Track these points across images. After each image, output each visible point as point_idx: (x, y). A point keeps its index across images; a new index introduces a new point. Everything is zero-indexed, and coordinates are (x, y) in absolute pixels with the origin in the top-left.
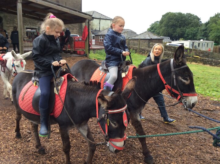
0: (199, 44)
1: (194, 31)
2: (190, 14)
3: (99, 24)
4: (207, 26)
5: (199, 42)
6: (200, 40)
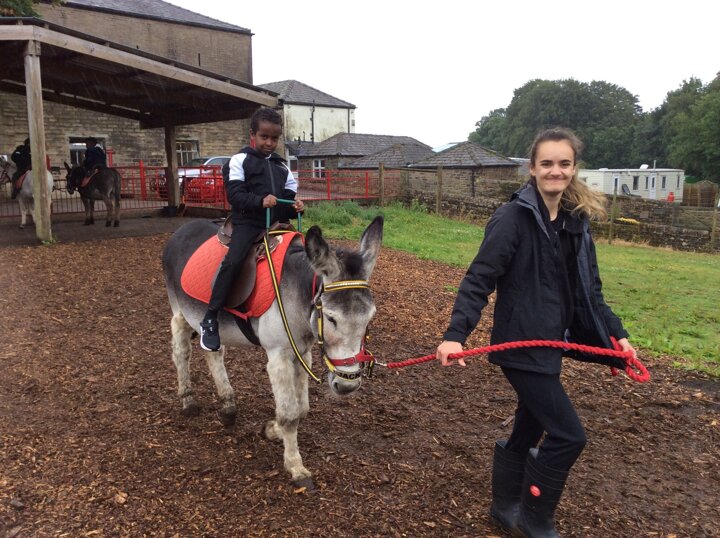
0: (636, 179)
1: (620, 139)
2: (602, 83)
3: (310, 122)
4: (661, 122)
5: (635, 174)
6: (639, 167)
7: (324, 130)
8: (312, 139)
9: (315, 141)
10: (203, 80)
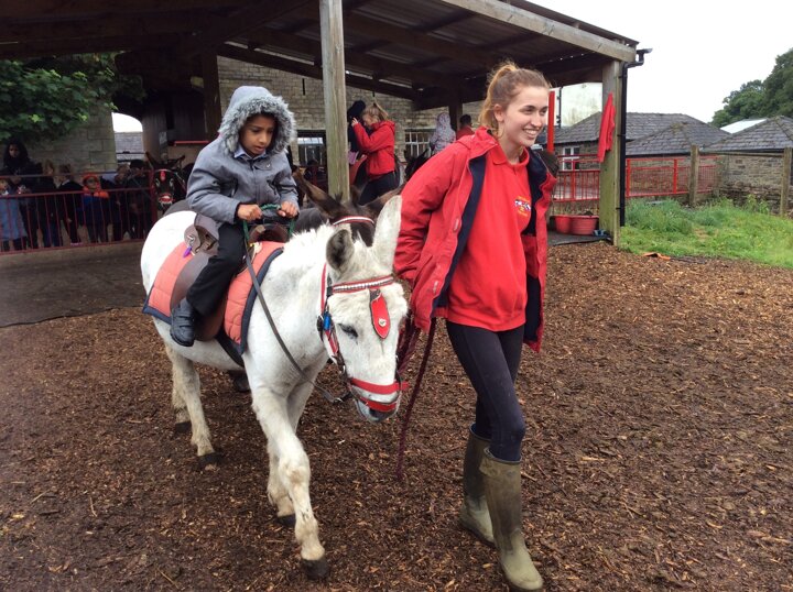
7: (574, 110)
8: (559, 122)
9: (563, 124)
10: (546, 24)
